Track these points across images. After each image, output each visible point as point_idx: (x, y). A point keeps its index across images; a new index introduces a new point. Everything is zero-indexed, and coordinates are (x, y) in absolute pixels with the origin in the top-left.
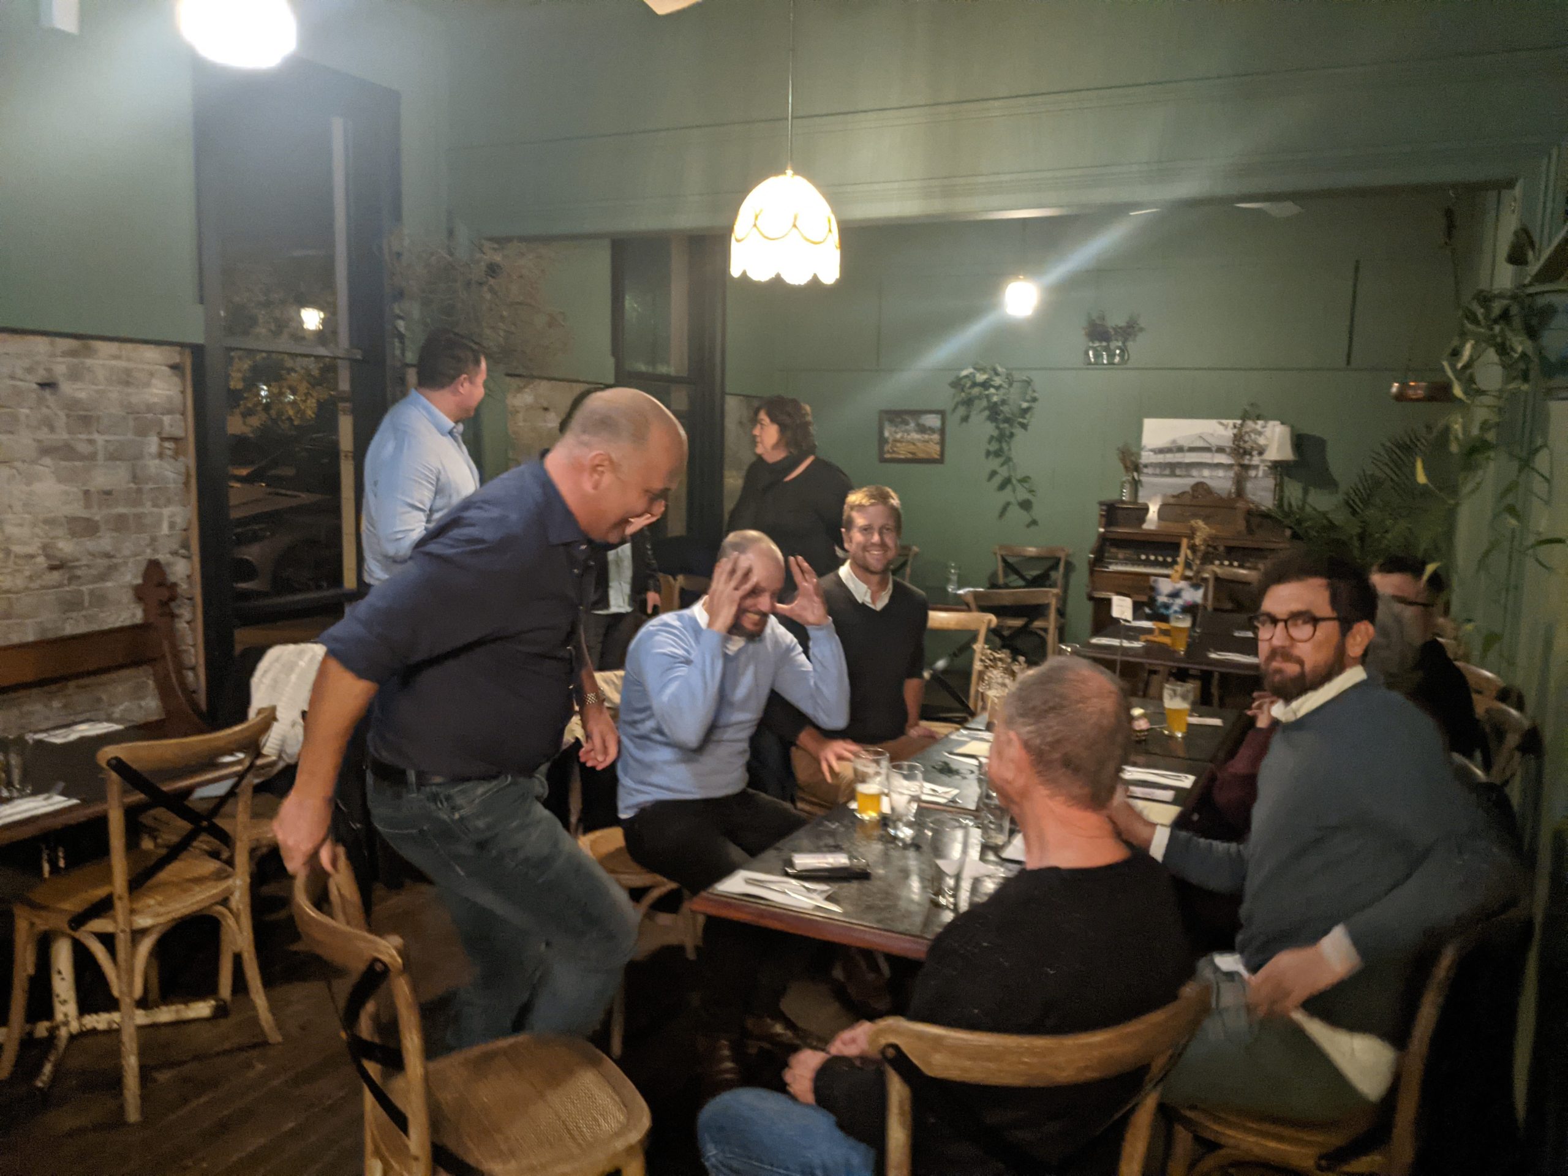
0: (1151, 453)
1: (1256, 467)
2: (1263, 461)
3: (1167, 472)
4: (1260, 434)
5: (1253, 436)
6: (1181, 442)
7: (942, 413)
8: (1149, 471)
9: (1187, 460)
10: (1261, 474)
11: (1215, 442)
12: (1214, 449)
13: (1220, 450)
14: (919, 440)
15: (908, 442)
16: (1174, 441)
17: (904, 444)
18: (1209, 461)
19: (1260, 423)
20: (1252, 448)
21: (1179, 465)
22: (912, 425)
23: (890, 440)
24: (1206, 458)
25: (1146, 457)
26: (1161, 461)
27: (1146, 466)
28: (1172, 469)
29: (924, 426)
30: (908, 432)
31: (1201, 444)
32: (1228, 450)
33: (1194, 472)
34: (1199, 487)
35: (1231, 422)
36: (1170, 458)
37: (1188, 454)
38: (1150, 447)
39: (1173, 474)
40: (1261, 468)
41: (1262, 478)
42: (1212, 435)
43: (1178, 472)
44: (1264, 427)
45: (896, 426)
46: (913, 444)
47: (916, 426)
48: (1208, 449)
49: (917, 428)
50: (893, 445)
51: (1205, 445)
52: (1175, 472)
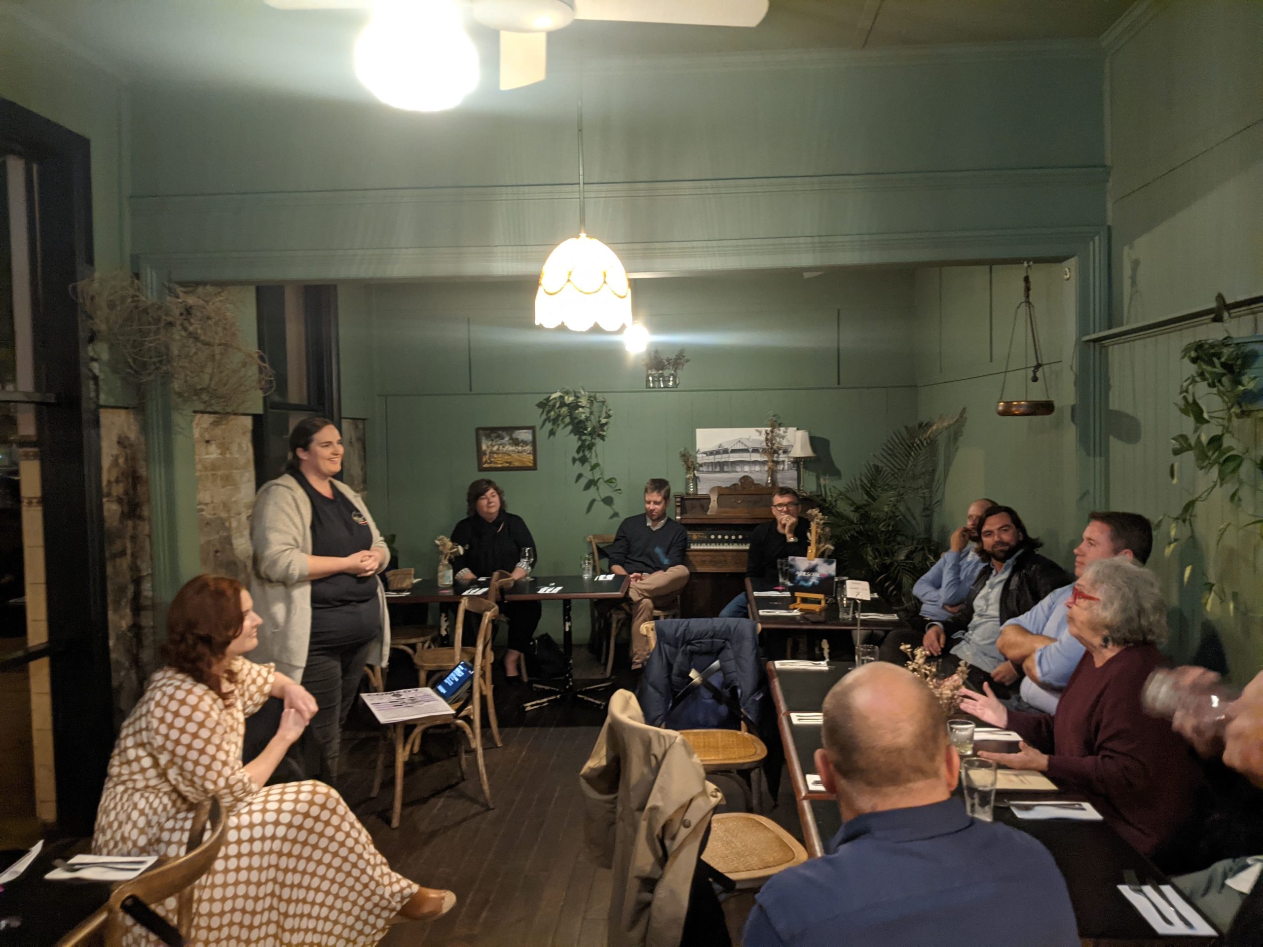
0: (705, 455)
1: (783, 462)
2: (789, 457)
3: (718, 469)
4: (783, 437)
5: (778, 439)
6: (725, 446)
7: (532, 428)
8: (704, 469)
9: (732, 460)
10: (786, 467)
11: (751, 445)
12: (751, 450)
13: (755, 450)
14: (513, 451)
15: (504, 453)
16: (720, 445)
17: (500, 455)
18: (748, 459)
19: (782, 429)
20: (779, 449)
21: (726, 463)
22: (507, 439)
23: (488, 452)
24: (745, 457)
25: (701, 459)
26: (713, 461)
27: (701, 465)
28: (721, 466)
29: (517, 439)
30: (504, 445)
31: (739, 446)
32: (761, 450)
33: (738, 469)
34: (745, 479)
35: (763, 429)
36: (719, 458)
37: (732, 455)
38: (702, 451)
39: (722, 471)
40: (786, 463)
41: (788, 470)
42: (748, 439)
43: (726, 469)
44: (785, 432)
45: (492, 440)
46: (509, 455)
47: (510, 439)
48: (746, 451)
49: (511, 441)
50: (490, 456)
51: (744, 447)
52: (723, 468)
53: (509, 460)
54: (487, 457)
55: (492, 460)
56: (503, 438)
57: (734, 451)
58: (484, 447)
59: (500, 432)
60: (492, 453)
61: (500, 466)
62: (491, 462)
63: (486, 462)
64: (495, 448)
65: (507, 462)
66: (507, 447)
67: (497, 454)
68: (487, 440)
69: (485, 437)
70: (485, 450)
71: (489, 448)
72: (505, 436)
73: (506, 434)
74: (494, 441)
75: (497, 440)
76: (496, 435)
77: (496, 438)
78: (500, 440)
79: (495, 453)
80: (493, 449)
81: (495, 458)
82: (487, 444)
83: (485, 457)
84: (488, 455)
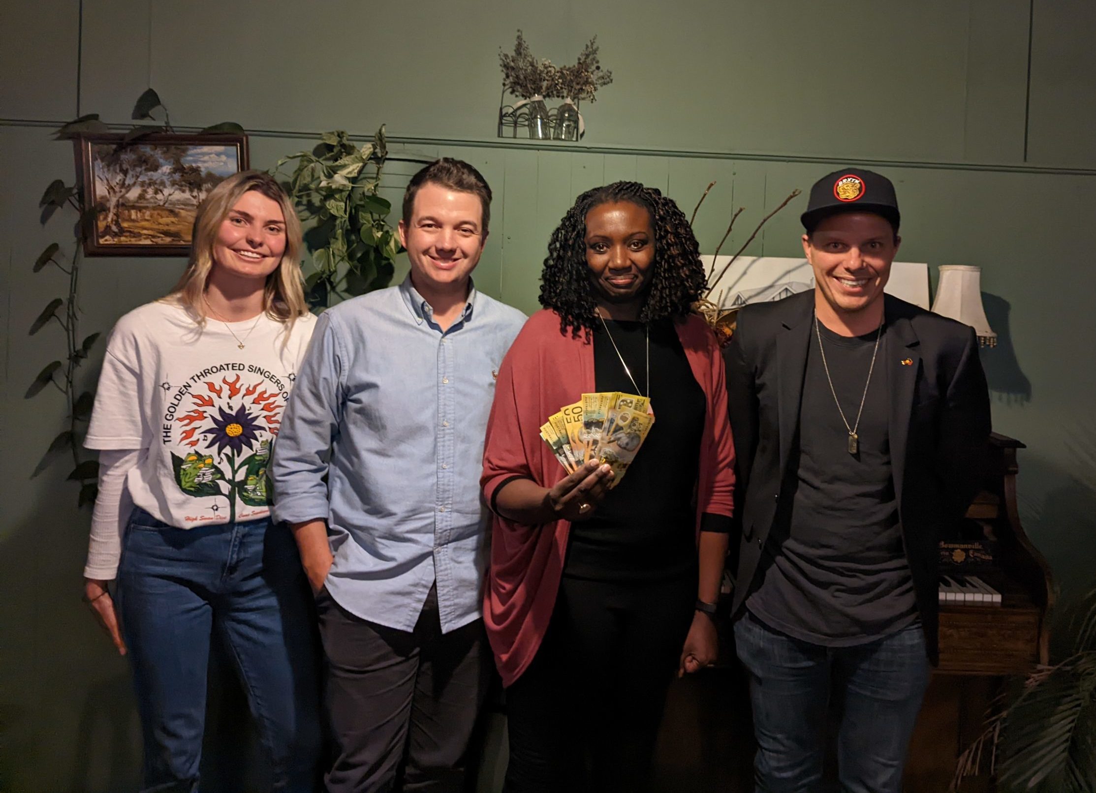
7: (238, 143)
14: (185, 203)
15: (157, 207)
22: (166, 169)
23: (111, 205)
29: (196, 170)
30: (158, 186)
45: (125, 173)
46: (172, 212)
47: (175, 171)
49: (177, 176)
50: (117, 215)
53: (173, 229)
54: (111, 216)
55: (125, 225)
56: (156, 168)
58: (101, 190)
59: (147, 150)
60: (123, 205)
61: (148, 242)
62: (122, 232)
63: (108, 227)
64: (133, 194)
65: (167, 234)
66: (166, 192)
67: (140, 209)
68: (109, 170)
69: (102, 161)
70: (102, 197)
71: (115, 192)
72: (161, 161)
73: (162, 154)
74: (131, 173)
75: (138, 169)
76: (134, 157)
77: (135, 166)
78: (147, 170)
79: (133, 207)
80: (127, 195)
81: (133, 221)
82: (107, 180)
83: (101, 217)
84: (113, 210)
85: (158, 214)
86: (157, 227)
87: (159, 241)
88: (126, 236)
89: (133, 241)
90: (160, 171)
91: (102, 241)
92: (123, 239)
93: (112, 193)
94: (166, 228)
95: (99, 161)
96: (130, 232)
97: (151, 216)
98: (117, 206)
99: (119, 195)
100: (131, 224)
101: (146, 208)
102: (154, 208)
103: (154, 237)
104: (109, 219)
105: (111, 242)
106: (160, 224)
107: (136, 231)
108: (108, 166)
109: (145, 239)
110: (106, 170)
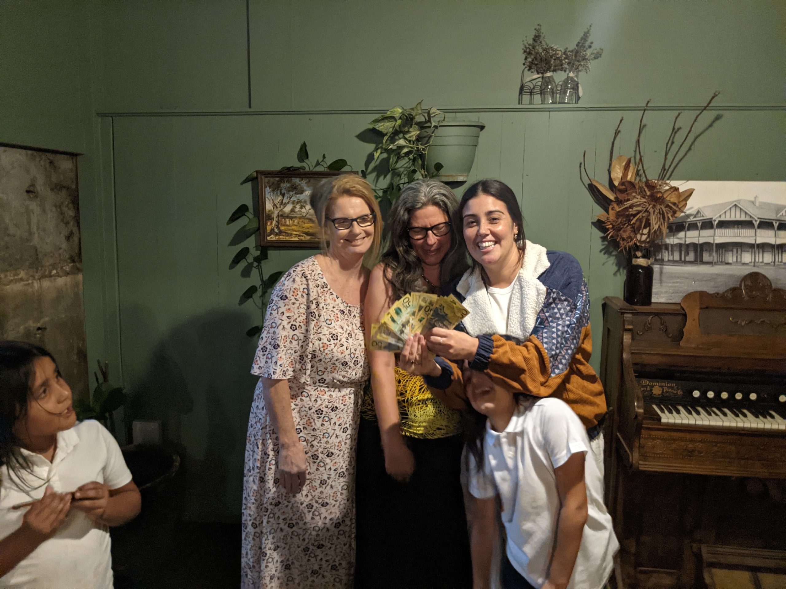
3: (691, 257)
6: (708, 215)
9: (718, 240)
11: (757, 214)
12: (756, 224)
13: (766, 224)
15: (302, 217)
17: (296, 221)
18: (751, 241)
23: (275, 215)
24: (745, 236)
30: (302, 203)
32: (776, 225)
34: (754, 277)
37: (718, 231)
39: (699, 261)
43: (706, 257)
45: (283, 195)
46: (310, 219)
48: (748, 224)
50: (278, 222)
51: (743, 218)
52: (702, 256)
53: (311, 231)
54: (274, 222)
55: (282, 228)
56: (302, 192)
57: (723, 224)
58: (269, 206)
59: (297, 181)
60: (282, 216)
61: (296, 239)
62: (281, 232)
63: (272, 230)
64: (288, 209)
65: (307, 234)
66: (307, 207)
67: (291, 218)
68: (273, 194)
69: (270, 187)
70: (269, 211)
71: (277, 208)
72: (305, 188)
73: (306, 183)
74: (286, 196)
75: (291, 193)
76: (288, 185)
77: (289, 191)
78: (296, 193)
79: (288, 217)
80: (284, 210)
81: (287, 226)
82: (273, 200)
83: (269, 224)
84: (276, 219)
85: (302, 221)
86: (302, 230)
87: (303, 238)
88: (283, 235)
89: (288, 238)
90: (304, 194)
91: (269, 238)
92: (281, 237)
93: (275, 208)
94: (307, 230)
95: (268, 188)
96: (285, 232)
97: (298, 223)
98: (278, 216)
99: (279, 209)
100: (286, 227)
101: (295, 217)
102: (300, 218)
103: (299, 236)
104: (273, 225)
105: (274, 239)
106: (303, 228)
107: (289, 232)
108: (273, 191)
109: (295, 237)
110: (272, 193)
